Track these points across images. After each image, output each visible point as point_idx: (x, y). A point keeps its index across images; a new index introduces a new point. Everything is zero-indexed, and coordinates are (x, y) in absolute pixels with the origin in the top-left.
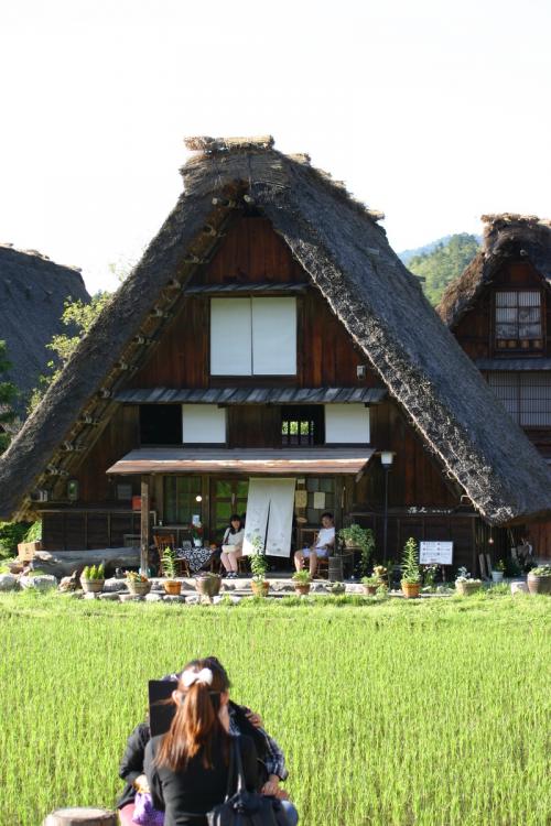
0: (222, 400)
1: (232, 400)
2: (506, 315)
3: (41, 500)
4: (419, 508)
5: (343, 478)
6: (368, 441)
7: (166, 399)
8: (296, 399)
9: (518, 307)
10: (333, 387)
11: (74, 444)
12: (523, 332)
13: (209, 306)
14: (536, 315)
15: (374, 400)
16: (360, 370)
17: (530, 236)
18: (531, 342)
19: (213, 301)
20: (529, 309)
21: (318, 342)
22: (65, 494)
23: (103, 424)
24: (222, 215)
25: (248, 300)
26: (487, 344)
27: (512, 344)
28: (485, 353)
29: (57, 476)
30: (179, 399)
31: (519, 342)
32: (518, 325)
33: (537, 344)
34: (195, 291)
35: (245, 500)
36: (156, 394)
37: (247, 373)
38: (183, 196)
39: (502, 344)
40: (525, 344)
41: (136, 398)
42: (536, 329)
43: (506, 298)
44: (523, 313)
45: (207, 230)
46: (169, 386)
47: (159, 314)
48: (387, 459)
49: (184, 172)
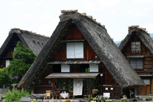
0: (68, 63)
1: (70, 63)
2: (133, 47)
3: (33, 84)
4: (105, 85)
5: (92, 79)
6: (98, 71)
7: (57, 63)
8: (83, 63)
9: (136, 45)
10: (91, 60)
11: (40, 72)
12: (137, 50)
13: (66, 44)
14: (139, 47)
15: (99, 63)
16: (96, 57)
17: (137, 31)
18: (138, 52)
19: (67, 43)
20: (138, 45)
21: (88, 51)
22: (38, 82)
23: (46, 68)
24: (68, 26)
25: (74, 43)
26: (129, 52)
27: (135, 52)
28: (129, 54)
29: (37, 79)
30: (60, 63)
31: (136, 52)
32: (136, 48)
33: (140, 52)
34: (63, 41)
35: (73, 84)
36: (56, 62)
37: (74, 58)
38: (60, 22)
39: (133, 52)
40: (137, 52)
41: (52, 63)
42: (139, 49)
43: (133, 43)
44: (137, 46)
45: (65, 29)
46: (58, 61)
47: (56, 46)
48: (102, 75)
49: (60, 17)
